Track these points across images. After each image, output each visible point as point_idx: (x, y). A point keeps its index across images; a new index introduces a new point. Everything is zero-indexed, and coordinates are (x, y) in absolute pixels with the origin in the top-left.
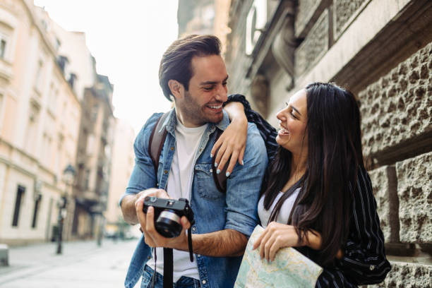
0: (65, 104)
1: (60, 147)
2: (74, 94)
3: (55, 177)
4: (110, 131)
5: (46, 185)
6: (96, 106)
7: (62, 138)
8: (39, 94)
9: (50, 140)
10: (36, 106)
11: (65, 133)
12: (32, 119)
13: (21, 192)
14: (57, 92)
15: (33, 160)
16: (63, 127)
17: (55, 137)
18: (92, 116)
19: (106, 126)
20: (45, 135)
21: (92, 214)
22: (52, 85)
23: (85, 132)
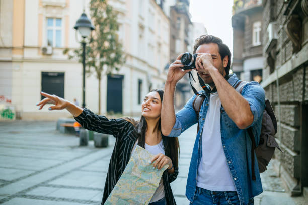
0: (159, 21)
1: (159, 51)
2: (164, 13)
3: (158, 71)
4: (190, 34)
5: (154, 77)
6: (179, 18)
7: (159, 45)
8: (143, 19)
9: (153, 47)
10: (142, 27)
11: (161, 41)
12: (141, 36)
13: (140, 83)
14: (153, 14)
15: (144, 62)
16: (159, 37)
17: (155, 45)
18: (177, 26)
19: (186, 32)
20: (149, 45)
21: (183, 92)
22: (150, 10)
23: (173, 38)
